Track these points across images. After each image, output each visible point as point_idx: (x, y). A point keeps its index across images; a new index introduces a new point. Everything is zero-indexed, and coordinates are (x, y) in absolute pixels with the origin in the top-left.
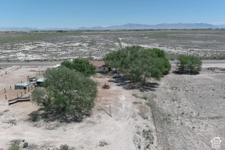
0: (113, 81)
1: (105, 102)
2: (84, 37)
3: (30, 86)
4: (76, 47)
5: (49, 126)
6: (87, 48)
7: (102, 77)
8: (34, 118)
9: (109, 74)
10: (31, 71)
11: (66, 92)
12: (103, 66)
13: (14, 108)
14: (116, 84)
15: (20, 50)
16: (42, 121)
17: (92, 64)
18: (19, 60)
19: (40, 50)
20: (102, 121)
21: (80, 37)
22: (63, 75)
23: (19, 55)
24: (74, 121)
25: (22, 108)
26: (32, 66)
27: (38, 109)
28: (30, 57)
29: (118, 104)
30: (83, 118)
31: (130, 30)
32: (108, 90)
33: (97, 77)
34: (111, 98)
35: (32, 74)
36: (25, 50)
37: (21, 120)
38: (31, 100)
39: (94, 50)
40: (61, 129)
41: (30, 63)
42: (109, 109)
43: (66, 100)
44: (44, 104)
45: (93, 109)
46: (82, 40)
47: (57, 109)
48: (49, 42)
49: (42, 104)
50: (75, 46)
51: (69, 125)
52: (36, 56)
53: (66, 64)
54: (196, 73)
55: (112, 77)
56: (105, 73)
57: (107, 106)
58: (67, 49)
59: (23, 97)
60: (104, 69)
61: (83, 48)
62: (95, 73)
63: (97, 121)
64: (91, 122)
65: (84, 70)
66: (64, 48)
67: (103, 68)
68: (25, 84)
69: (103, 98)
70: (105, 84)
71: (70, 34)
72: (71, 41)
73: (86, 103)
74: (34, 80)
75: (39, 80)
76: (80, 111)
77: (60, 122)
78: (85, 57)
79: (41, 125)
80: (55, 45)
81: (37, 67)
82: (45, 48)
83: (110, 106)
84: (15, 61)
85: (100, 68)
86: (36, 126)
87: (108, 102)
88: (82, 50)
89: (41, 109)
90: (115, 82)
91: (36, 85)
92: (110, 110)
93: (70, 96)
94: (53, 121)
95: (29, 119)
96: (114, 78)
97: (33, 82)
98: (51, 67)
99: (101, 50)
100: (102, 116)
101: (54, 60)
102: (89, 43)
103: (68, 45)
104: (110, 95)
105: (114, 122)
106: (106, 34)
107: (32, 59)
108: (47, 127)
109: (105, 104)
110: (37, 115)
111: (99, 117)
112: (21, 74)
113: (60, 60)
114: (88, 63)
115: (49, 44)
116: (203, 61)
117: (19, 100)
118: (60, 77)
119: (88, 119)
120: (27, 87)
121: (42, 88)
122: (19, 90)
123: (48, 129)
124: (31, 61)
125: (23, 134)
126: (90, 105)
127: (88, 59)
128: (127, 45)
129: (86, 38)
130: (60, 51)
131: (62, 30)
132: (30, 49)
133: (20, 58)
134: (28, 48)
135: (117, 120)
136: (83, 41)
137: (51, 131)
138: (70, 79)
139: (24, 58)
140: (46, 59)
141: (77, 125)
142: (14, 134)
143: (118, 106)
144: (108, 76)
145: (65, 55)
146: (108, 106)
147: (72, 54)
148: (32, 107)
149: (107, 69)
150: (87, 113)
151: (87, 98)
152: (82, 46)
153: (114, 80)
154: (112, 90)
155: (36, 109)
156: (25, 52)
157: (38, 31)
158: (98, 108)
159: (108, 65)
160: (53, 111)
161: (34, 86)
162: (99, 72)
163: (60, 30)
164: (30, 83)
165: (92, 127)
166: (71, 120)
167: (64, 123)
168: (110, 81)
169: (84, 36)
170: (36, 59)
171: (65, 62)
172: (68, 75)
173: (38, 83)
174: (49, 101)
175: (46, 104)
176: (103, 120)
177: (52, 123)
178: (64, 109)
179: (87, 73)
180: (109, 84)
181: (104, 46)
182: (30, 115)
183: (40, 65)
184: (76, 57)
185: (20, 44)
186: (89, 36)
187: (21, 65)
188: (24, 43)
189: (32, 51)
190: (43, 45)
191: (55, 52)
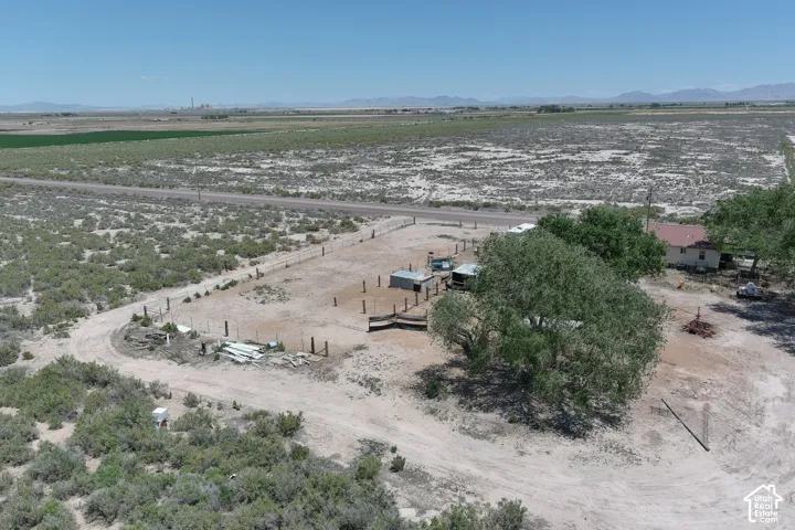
0: (733, 311)
1: (687, 388)
2: (635, 131)
3: (431, 284)
4: (600, 164)
5: (473, 425)
6: (641, 171)
7: (689, 289)
8: (431, 385)
9: (720, 279)
10: (441, 236)
11: (541, 322)
12: (699, 244)
13: (380, 343)
14: (746, 323)
15: (418, 169)
16: (452, 401)
17: (653, 236)
18: (410, 200)
19: (477, 172)
21: (621, 130)
22: (539, 262)
23: (412, 185)
24: (557, 428)
25: (403, 350)
26: (447, 223)
27: (446, 361)
28: (444, 193)
29: (745, 408)
30: (590, 427)
32: (709, 341)
33: (666, 285)
34: (718, 377)
35: (443, 248)
36: (433, 168)
37: (395, 383)
38: (429, 328)
39: (668, 179)
40: (508, 443)
41: (443, 210)
42: (701, 417)
43: (538, 350)
44: (466, 348)
45: (632, 403)
46: (627, 142)
47: (506, 374)
48: (506, 145)
49: (460, 347)
50: (597, 163)
51: (538, 437)
52: (460, 191)
53: (555, 225)
55: (734, 293)
56: (702, 273)
57: (691, 403)
58: (566, 172)
59: (409, 314)
60: (702, 257)
61: (624, 171)
62: (659, 270)
63: (642, 452)
64: (619, 450)
65: (617, 253)
66: (555, 169)
67: (696, 253)
68: (419, 277)
69: (682, 370)
70: (698, 316)
71: (584, 119)
72: (585, 141)
73: (608, 373)
74: (445, 265)
75: (459, 270)
76: (584, 400)
77: (511, 422)
78: (628, 205)
79: (450, 415)
80: (526, 157)
81: (460, 226)
82: (493, 165)
83: (707, 408)
84: (400, 202)
85: (683, 250)
86: (433, 412)
87: (703, 391)
88: (622, 177)
89: (454, 364)
90: (742, 316)
91: (449, 283)
92: (705, 424)
93: (553, 338)
94: (486, 410)
95: (416, 388)
96: (740, 297)
97: (443, 273)
98: (503, 230)
99: (697, 182)
100: (665, 438)
101: (515, 208)
102: (652, 152)
103: (571, 158)
104: (713, 362)
105: (713, 475)
106: (733, 117)
107: (449, 198)
108: (467, 427)
109: (685, 395)
110: (440, 379)
111: (656, 439)
112: (411, 244)
113: (537, 208)
114: (637, 230)
115: (506, 153)
117: (397, 323)
118: (530, 266)
119: (610, 434)
120: (424, 286)
121: (466, 296)
122: (400, 290)
123: (469, 433)
124: (446, 204)
125: (395, 429)
126: (624, 386)
127: (638, 212)
129: (643, 135)
130: (539, 178)
131: (555, 103)
132: (447, 166)
133: (414, 194)
134: (441, 162)
135: (730, 470)
136: (630, 145)
137: (477, 441)
138: (561, 280)
139: (427, 193)
140: (492, 201)
141: (564, 447)
142: (372, 421)
143: (744, 413)
144: (714, 287)
145: (555, 193)
146: (698, 405)
147: (580, 191)
148: (430, 351)
149: (713, 259)
150: (607, 412)
151: (614, 358)
152: (624, 163)
153: (741, 306)
154: (726, 345)
155: (441, 361)
156: (432, 175)
157: (477, 108)
158: (656, 405)
159: (721, 242)
160: (491, 377)
161: (444, 286)
162: (679, 268)
163: (550, 103)
164: (435, 273)
165: (622, 468)
166: (548, 423)
167: (523, 428)
168: (719, 308)
169: (636, 127)
170: (461, 200)
171: (550, 217)
172: (558, 264)
173: (457, 277)
174: (483, 341)
175: (472, 351)
176: (668, 453)
177: (481, 415)
178: (526, 380)
179: (630, 264)
180: (715, 318)
181: (716, 166)
182: (421, 374)
183: (469, 220)
184: (595, 203)
185: (420, 150)
186: (656, 128)
187: (415, 216)
188: (432, 147)
189: (451, 174)
190: (487, 156)
191: (522, 179)
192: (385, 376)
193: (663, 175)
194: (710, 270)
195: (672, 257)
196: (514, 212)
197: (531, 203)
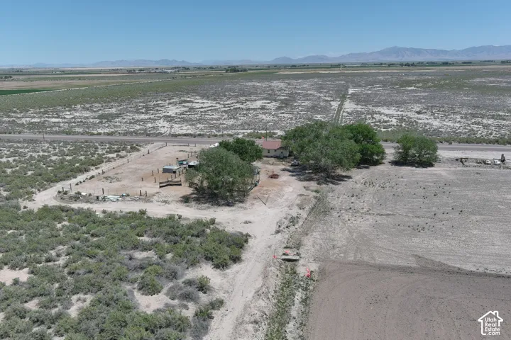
0: (287, 170)
3: (180, 170)
4: (254, 109)
9: (288, 160)
10: (180, 151)
12: (281, 148)
13: (166, 191)
15: (161, 115)
18: (161, 134)
19: (193, 117)
23: (160, 125)
25: (174, 192)
26: (182, 144)
27: (190, 193)
28: (178, 129)
29: (279, 195)
32: (276, 179)
35: (182, 156)
36: (168, 114)
37: (173, 201)
38: (183, 184)
41: (178, 139)
46: (271, 95)
50: (252, 109)
52: (186, 128)
54: (429, 165)
55: (291, 164)
56: (282, 158)
58: (238, 116)
59: (173, 181)
60: (282, 153)
63: (248, 207)
66: (232, 113)
67: (280, 151)
68: (174, 167)
69: (265, 188)
70: (273, 172)
72: (247, 94)
74: (184, 163)
75: (191, 164)
79: (193, 206)
80: (218, 106)
81: (189, 146)
82: (201, 112)
83: (269, 196)
84: (156, 135)
85: (275, 150)
86: (188, 206)
88: (264, 117)
89: (192, 194)
92: (267, 200)
95: (181, 201)
97: (184, 166)
101: (213, 135)
102: (282, 101)
103: (241, 106)
106: (330, 75)
107: (181, 132)
109: (264, 194)
110: (189, 198)
112: (168, 155)
113: (223, 135)
115: (208, 104)
120: (177, 171)
122: (168, 173)
124: (179, 135)
132: (176, 113)
133: (163, 130)
135: (270, 208)
139: (169, 129)
140: (202, 133)
144: (284, 163)
145: (232, 127)
146: (266, 196)
148: (186, 190)
152: (267, 109)
156: (169, 119)
158: (255, 197)
161: (185, 170)
162: (274, 157)
165: (242, 211)
168: (283, 170)
170: (187, 133)
182: (182, 197)
185: (158, 103)
187: (166, 142)
189: (179, 118)
191: (216, 120)
192: (170, 199)
193: (282, 115)
194: (285, 157)
196: (213, 138)
197: (221, 133)
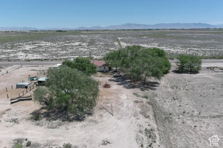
0: (113, 80)
1: (106, 101)
3: (31, 85)
4: (76, 46)
5: (52, 125)
6: (87, 47)
7: (103, 77)
8: (36, 117)
9: (109, 73)
10: (32, 70)
11: (68, 91)
12: (104, 65)
13: (16, 107)
14: (117, 83)
15: (20, 50)
16: (44, 120)
17: (93, 64)
18: (19, 60)
19: (40, 50)
20: (103, 119)
21: (80, 37)
22: (65, 74)
23: (19, 55)
24: (76, 120)
25: (24, 107)
26: (33, 66)
27: (40, 108)
28: (30, 57)
29: (119, 103)
30: (84, 117)
31: (128, 30)
32: (109, 89)
33: (98, 76)
34: (113, 97)
35: (33, 74)
36: (26, 49)
37: (23, 119)
38: (33, 99)
39: (94, 49)
40: (63, 127)
41: (31, 62)
42: (110, 108)
43: (68, 99)
44: (46, 103)
45: (94, 108)
46: (82, 40)
47: (59, 108)
48: (48, 41)
49: (43, 103)
50: (74, 46)
51: (71, 123)
52: (36, 56)
53: (67, 63)
54: (196, 72)
55: (113, 76)
56: (105, 72)
57: (108, 105)
58: (67, 49)
59: (24, 96)
60: (105, 68)
61: (82, 48)
62: (96, 73)
63: (99, 120)
64: (93, 121)
65: (85, 70)
66: (64, 48)
67: (103, 67)
68: (26, 83)
69: (104, 97)
70: (106, 83)
71: (70, 34)
72: (71, 40)
73: (88, 102)
74: (35, 79)
75: (40, 80)
76: (82, 110)
77: (63, 121)
78: (85, 57)
79: (44, 124)
80: (55, 45)
81: (38, 66)
82: (45, 48)
83: (111, 105)
84: (16, 60)
85: (100, 67)
86: (38, 124)
87: (110, 101)
88: (82, 49)
89: (42, 108)
90: (115, 81)
91: (37, 84)
92: (112, 109)
93: (73, 96)
94: (55, 120)
95: (31, 118)
96: (114, 77)
97: (34, 81)
98: (52, 66)
99: (100, 50)
100: (104, 115)
101: (54, 60)
102: (89, 43)
103: (69, 45)
104: (111, 94)
105: (116, 121)
106: (106, 33)
107: (33, 58)
108: (50, 126)
109: (106, 103)
110: (39, 114)
111: (101, 116)
112: (22, 74)
113: (61, 59)
114: (89, 63)
115: (49, 44)
116: (203, 60)
117: (20, 99)
118: (62, 76)
119: (90, 118)
120: (28, 86)
121: (44, 87)
122: (20, 89)
123: (51, 128)
124: (32, 60)
125: (26, 133)
126: (92, 104)
127: (88, 58)
128: (127, 44)
129: (86, 38)
130: (60, 51)
131: (61, 29)
132: (30, 49)
133: (20, 58)
134: (28, 48)
135: (119, 119)
136: (83, 41)
137: (54, 129)
138: (72, 79)
139: (25, 57)
140: (47, 58)
141: (79, 124)
142: (17, 133)
143: (120, 105)
144: (108, 75)
145: (65, 55)
146: (109, 105)
147: (72, 54)
148: (34, 106)
149: (107, 68)
150: (88, 112)
151: (89, 97)
152: (82, 46)
153: (115, 79)
154: (113, 89)
155: (38, 108)
156: (26, 51)
157: (37, 31)
158: (100, 107)
159: (109, 64)
160: (55, 110)
161: (35, 85)
162: (100, 72)
163: (60, 29)
164: (32, 82)
165: (94, 126)
166: (73, 119)
167: (67, 122)
168: (110, 80)
169: (84, 36)
170: (37, 58)
171: (66, 61)
172: (71, 74)
173: (40, 82)
174: (51, 99)
175: (48, 103)
176: (105, 119)
177: (54, 121)
178: (66, 108)
179: (89, 72)
180: (109, 83)
181: (104, 45)
182: (32, 114)
183: (40, 64)
184: (76, 56)
185: (20, 44)
186: (89, 36)
187: (22, 65)
188: (24, 43)
189: (32, 51)
190: (43, 45)
191: (54, 51)
192: (19, 117)
193: (92, 48)
194: (107, 71)
195: (98, 69)
196: (54, 61)
197: (59, 58)
